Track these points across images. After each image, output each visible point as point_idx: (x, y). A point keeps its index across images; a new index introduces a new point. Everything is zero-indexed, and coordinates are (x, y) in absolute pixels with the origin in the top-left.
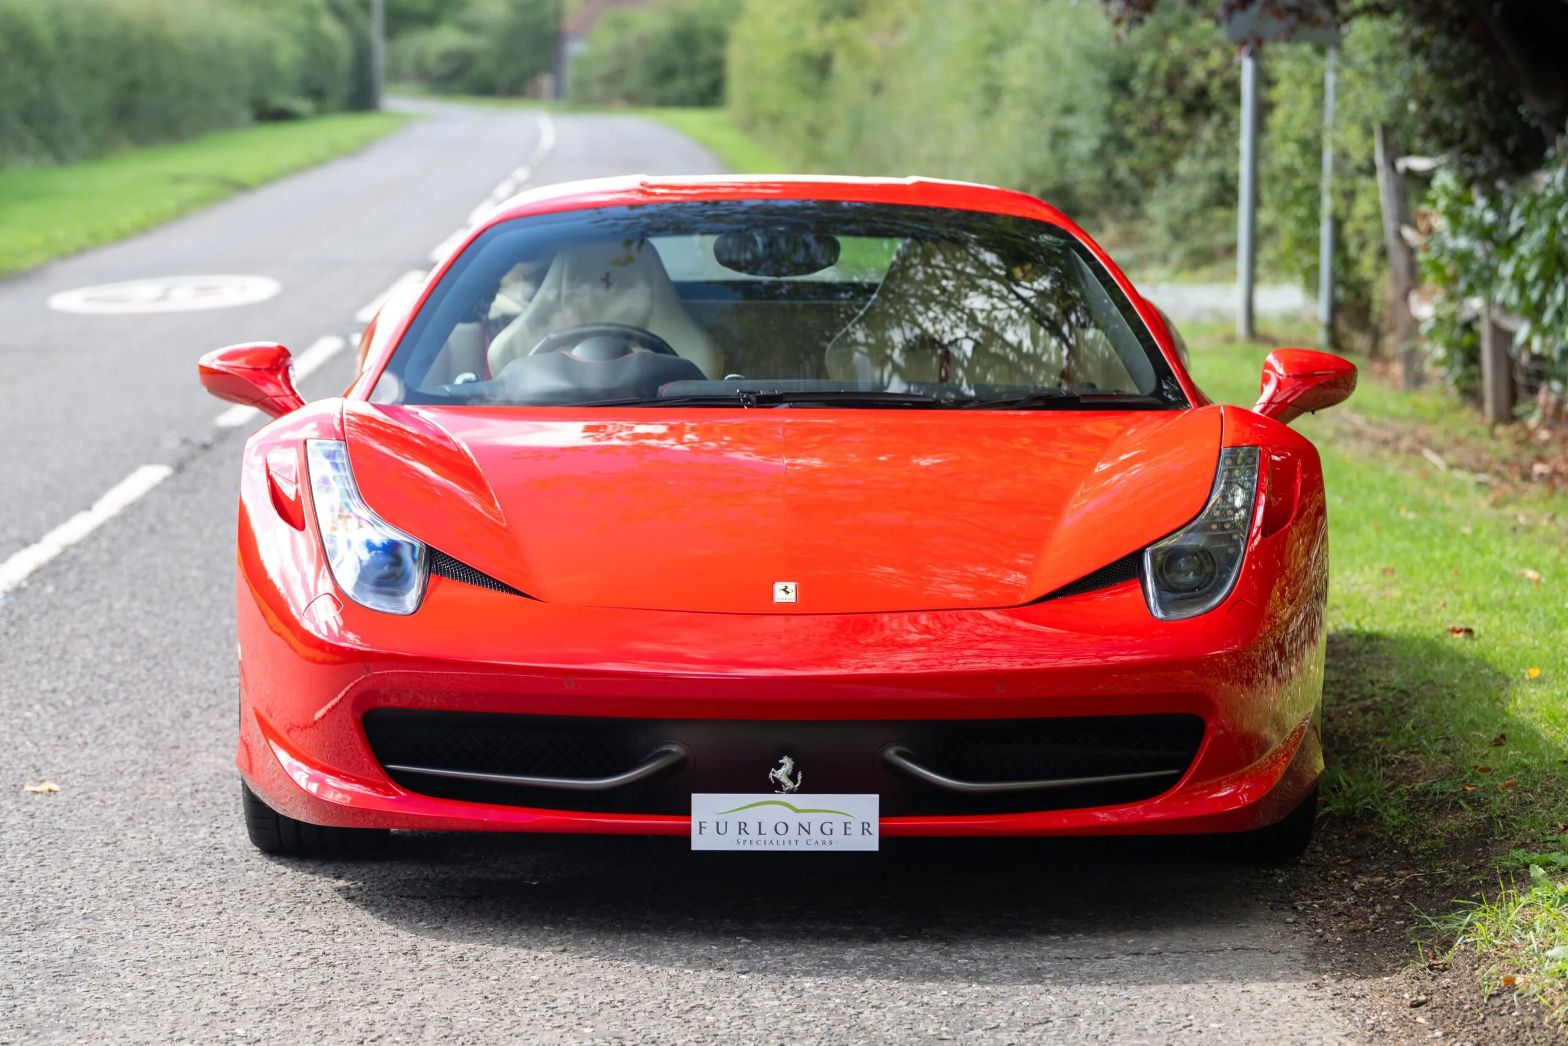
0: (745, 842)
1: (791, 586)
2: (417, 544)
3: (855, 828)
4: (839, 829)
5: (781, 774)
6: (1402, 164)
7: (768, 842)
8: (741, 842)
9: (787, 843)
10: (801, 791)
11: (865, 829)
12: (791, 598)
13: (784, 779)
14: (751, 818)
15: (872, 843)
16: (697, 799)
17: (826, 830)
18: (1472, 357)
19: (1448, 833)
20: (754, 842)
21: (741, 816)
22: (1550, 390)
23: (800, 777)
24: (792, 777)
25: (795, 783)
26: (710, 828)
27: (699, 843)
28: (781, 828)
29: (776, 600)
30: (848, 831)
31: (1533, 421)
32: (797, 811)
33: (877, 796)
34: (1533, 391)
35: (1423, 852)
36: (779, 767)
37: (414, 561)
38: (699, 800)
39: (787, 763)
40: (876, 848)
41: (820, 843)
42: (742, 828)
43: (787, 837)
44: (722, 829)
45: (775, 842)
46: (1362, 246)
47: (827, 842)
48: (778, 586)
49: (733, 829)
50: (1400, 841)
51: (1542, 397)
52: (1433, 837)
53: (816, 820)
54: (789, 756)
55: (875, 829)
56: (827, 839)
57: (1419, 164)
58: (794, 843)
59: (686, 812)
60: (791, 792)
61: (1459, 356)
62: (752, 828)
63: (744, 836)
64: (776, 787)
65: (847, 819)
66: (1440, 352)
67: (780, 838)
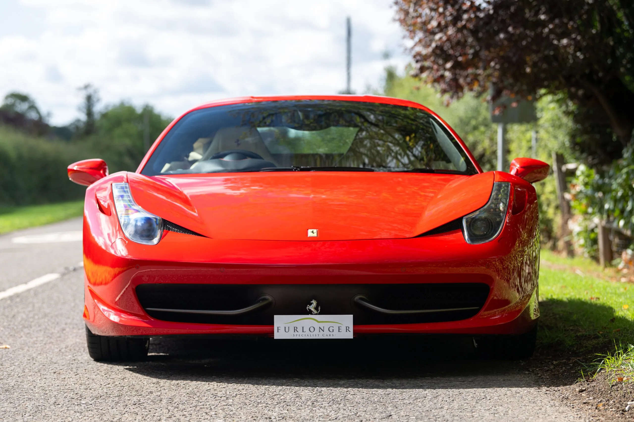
0: (297, 335)
1: (315, 231)
2: (158, 218)
3: (343, 329)
4: (336, 330)
5: (312, 308)
6: (564, 168)
7: (306, 335)
8: (295, 335)
9: (314, 335)
10: (320, 314)
11: (347, 329)
12: (315, 235)
13: (313, 310)
14: (299, 325)
15: (350, 335)
16: (276, 317)
17: (331, 329)
18: (595, 242)
19: (592, 345)
20: (301, 335)
21: (295, 324)
22: (627, 254)
23: (319, 309)
24: (316, 309)
25: (318, 311)
26: (282, 329)
27: (277, 336)
28: (312, 329)
29: (309, 236)
30: (340, 330)
31: (621, 266)
32: (318, 322)
33: (352, 315)
34: (620, 255)
35: (582, 352)
36: (311, 304)
37: (157, 224)
38: (277, 318)
39: (314, 303)
40: (352, 337)
41: (328, 335)
42: (295, 329)
43: (314, 333)
44: (287, 330)
45: (309, 335)
46: (548, 205)
47: (331, 335)
48: (310, 231)
49: (292, 330)
50: (572, 349)
51: (624, 255)
52: (586, 347)
53: (326, 326)
54: (315, 300)
55: (351, 329)
56: (331, 333)
57: (571, 166)
58: (317, 335)
59: (272, 323)
60: (316, 314)
61: (589, 243)
62: (300, 330)
63: (296, 333)
64: (310, 312)
65: (340, 325)
66: (582, 241)
67: (312, 334)
